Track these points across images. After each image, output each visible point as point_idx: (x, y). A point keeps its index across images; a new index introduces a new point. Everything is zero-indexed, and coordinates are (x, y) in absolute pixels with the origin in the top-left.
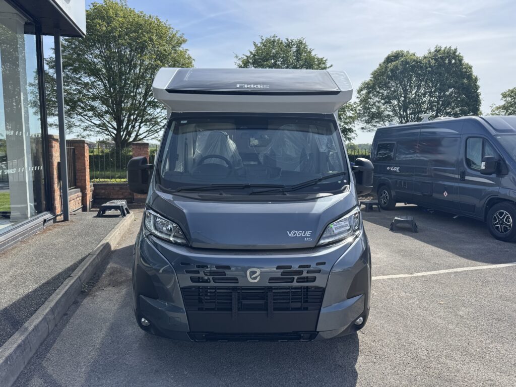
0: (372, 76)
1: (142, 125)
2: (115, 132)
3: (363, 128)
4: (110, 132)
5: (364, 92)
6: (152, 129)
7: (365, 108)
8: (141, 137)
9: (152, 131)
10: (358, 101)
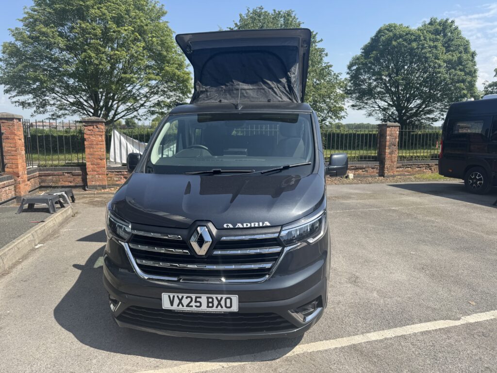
0: (363, 51)
1: (120, 103)
2: (92, 111)
3: (353, 106)
4: (86, 111)
5: (355, 68)
6: (131, 107)
7: (355, 84)
8: (119, 116)
9: (131, 109)
10: (348, 76)
